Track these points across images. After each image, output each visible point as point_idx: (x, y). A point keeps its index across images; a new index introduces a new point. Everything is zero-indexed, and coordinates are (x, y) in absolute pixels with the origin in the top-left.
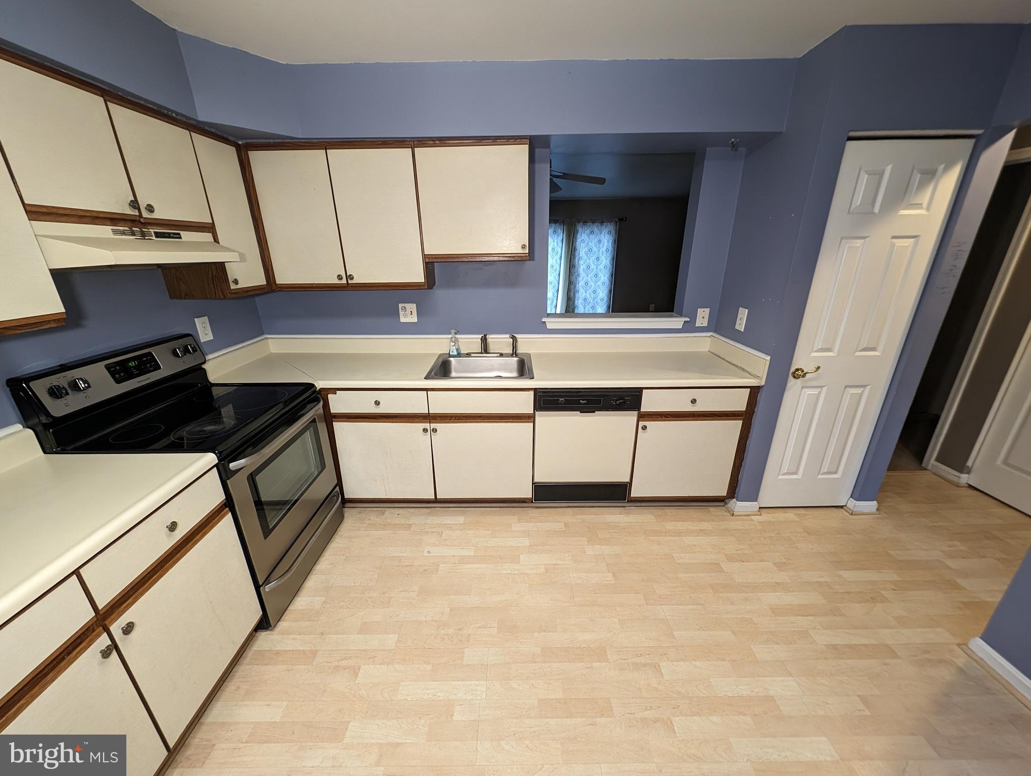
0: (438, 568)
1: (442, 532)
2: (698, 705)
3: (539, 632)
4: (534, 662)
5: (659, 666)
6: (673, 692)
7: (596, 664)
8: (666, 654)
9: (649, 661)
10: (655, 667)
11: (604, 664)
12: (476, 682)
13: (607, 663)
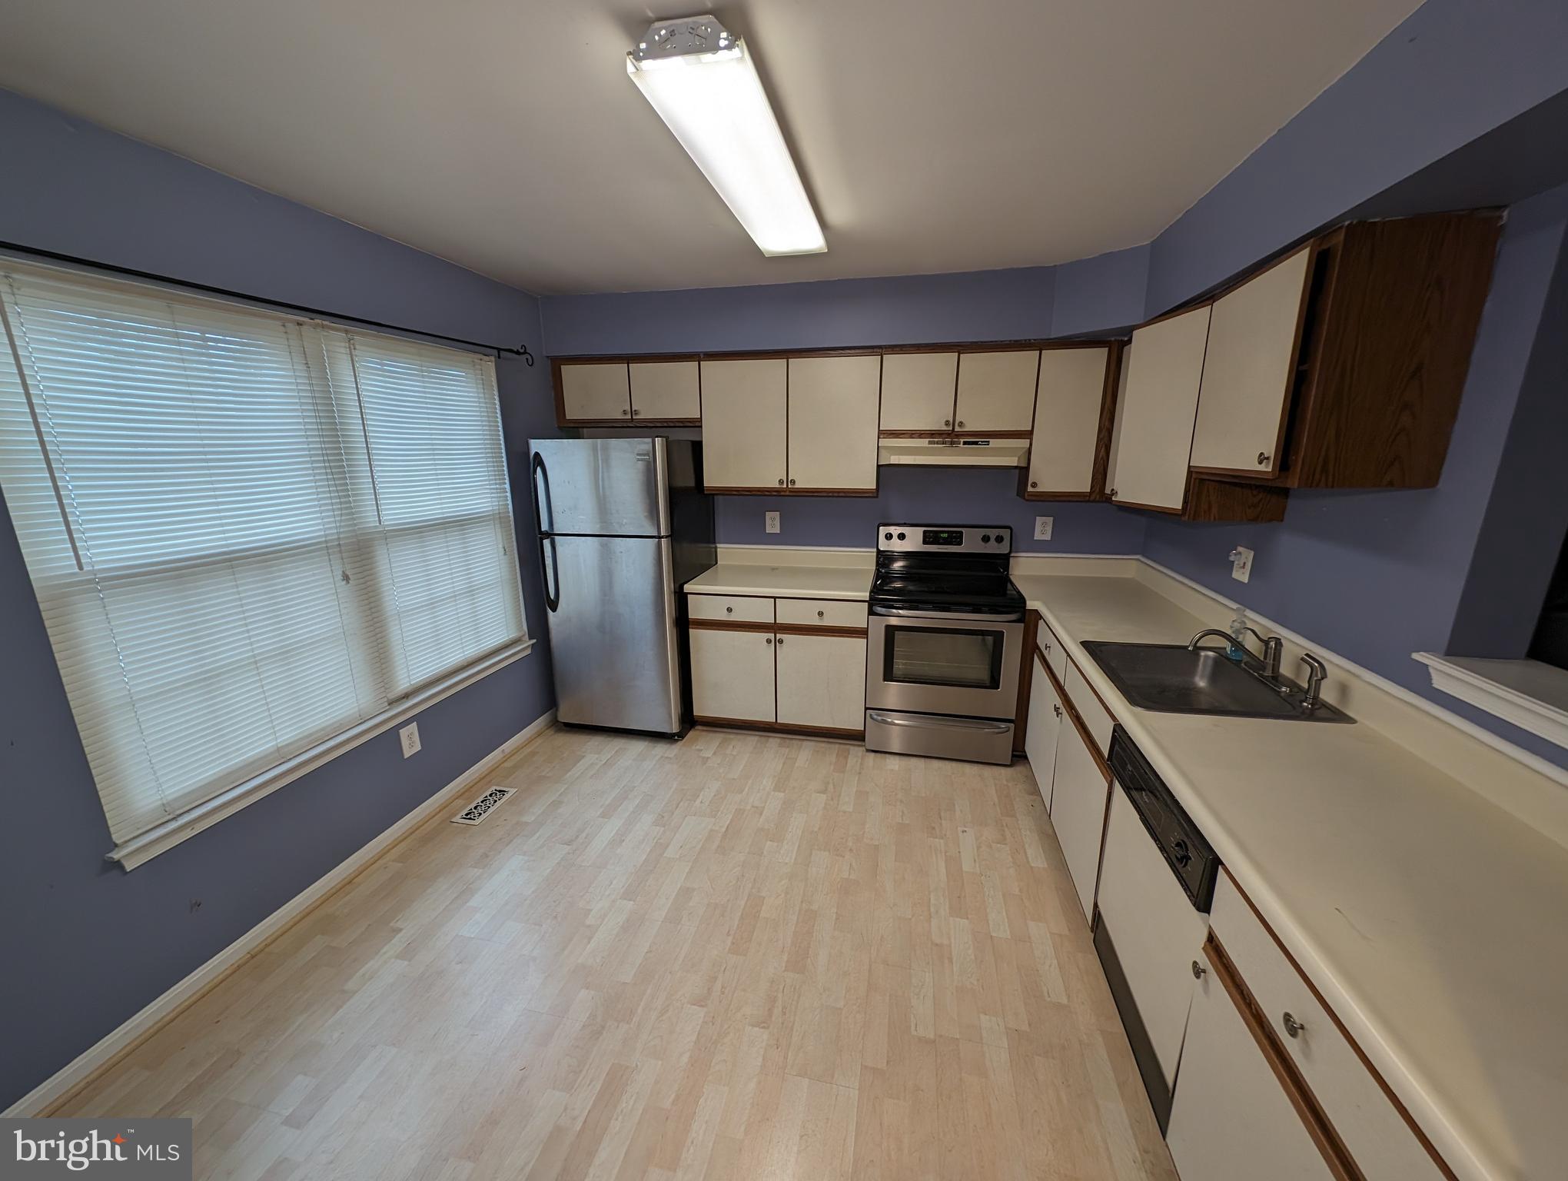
0: (936, 838)
1: (1005, 844)
2: (706, 1049)
3: (837, 913)
4: (802, 902)
5: (764, 1027)
6: (729, 1027)
7: (785, 957)
8: (778, 1048)
9: (773, 1019)
10: (764, 1022)
11: (784, 965)
12: (794, 857)
13: (784, 968)
